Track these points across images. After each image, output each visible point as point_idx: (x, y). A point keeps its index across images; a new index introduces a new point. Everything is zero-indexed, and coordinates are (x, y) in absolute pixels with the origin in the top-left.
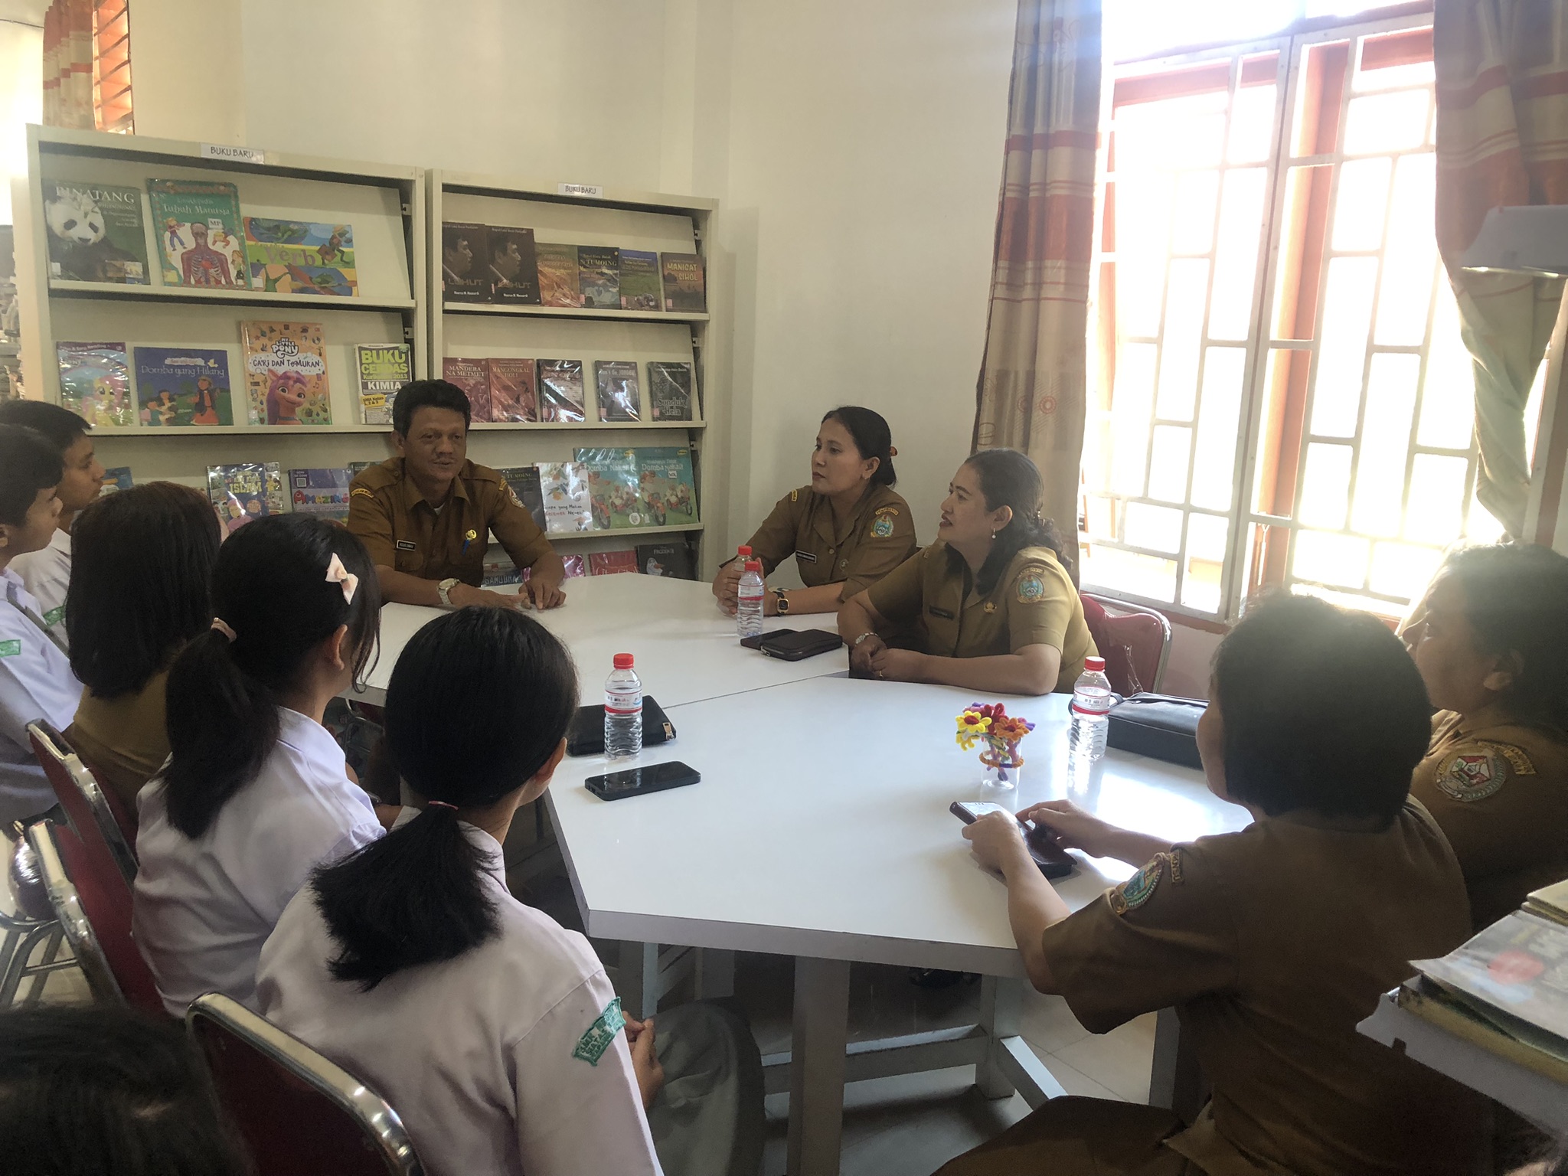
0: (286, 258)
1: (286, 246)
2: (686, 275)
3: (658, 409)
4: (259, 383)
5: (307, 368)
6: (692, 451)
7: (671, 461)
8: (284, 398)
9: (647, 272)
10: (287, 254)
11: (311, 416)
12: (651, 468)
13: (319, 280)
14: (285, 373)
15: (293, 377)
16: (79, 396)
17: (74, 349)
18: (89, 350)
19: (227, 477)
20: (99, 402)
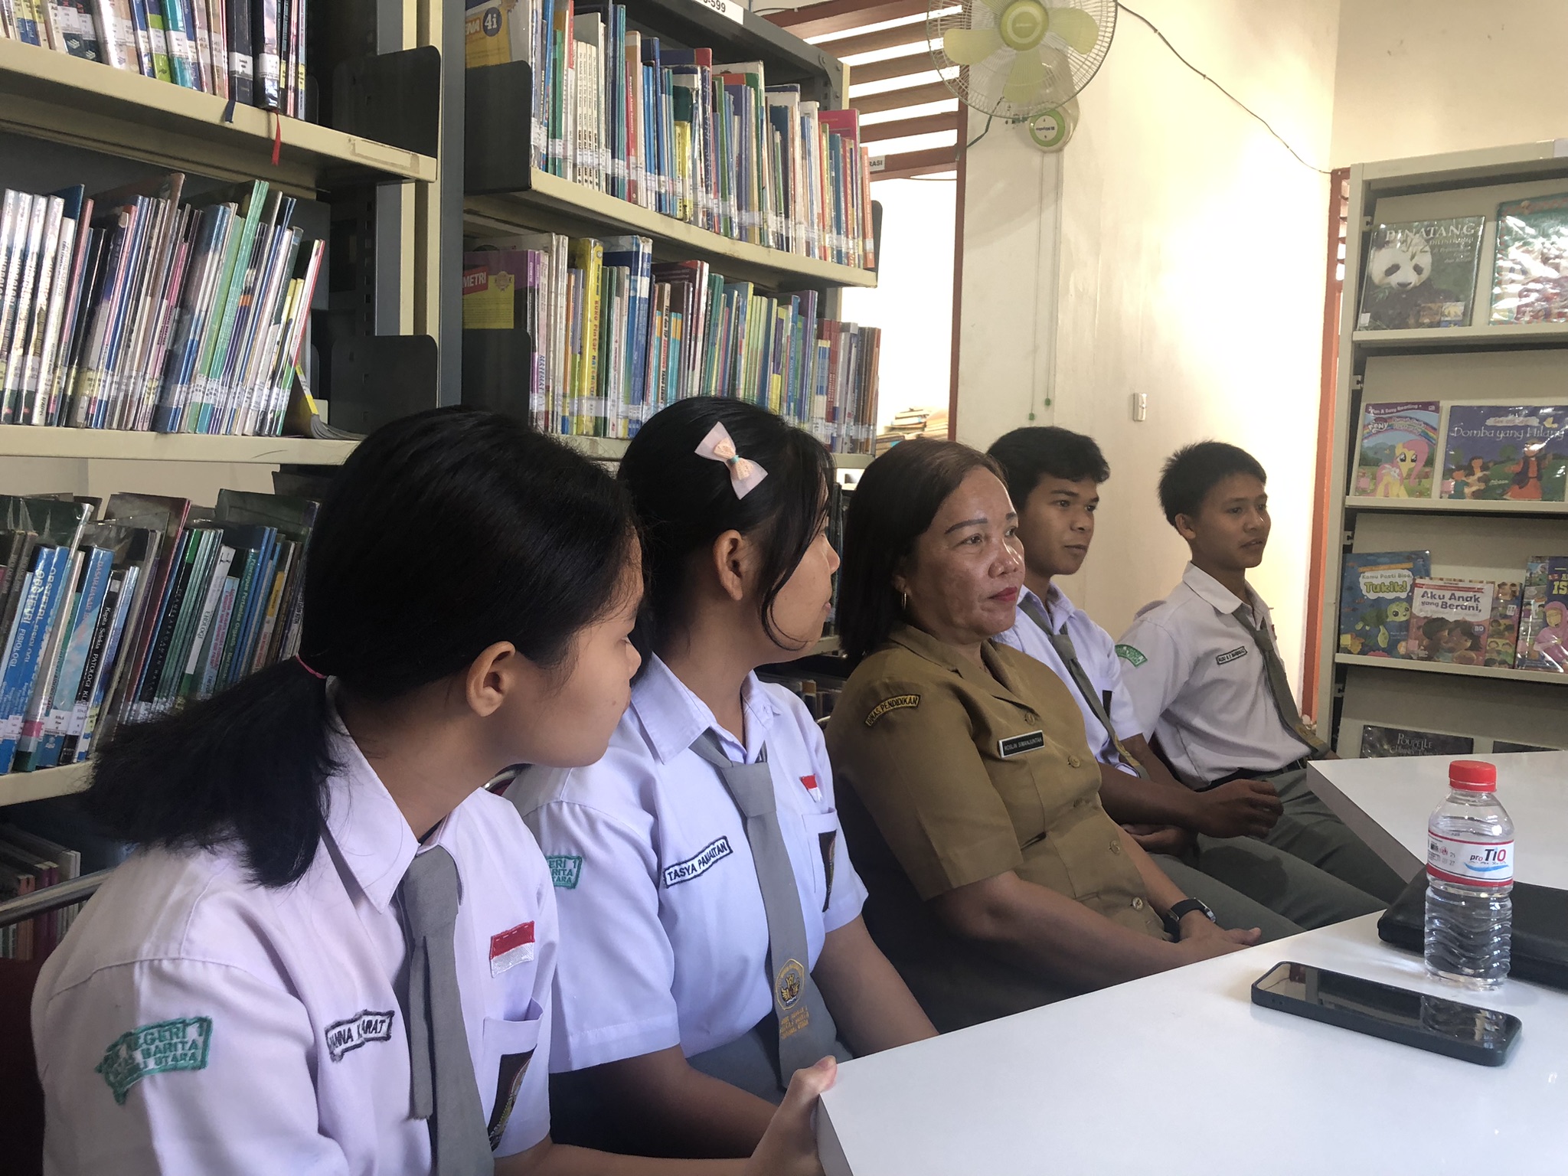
16: (1376, 463)
17: (1383, 411)
18: (1398, 411)
19: (1552, 571)
20: (1398, 471)
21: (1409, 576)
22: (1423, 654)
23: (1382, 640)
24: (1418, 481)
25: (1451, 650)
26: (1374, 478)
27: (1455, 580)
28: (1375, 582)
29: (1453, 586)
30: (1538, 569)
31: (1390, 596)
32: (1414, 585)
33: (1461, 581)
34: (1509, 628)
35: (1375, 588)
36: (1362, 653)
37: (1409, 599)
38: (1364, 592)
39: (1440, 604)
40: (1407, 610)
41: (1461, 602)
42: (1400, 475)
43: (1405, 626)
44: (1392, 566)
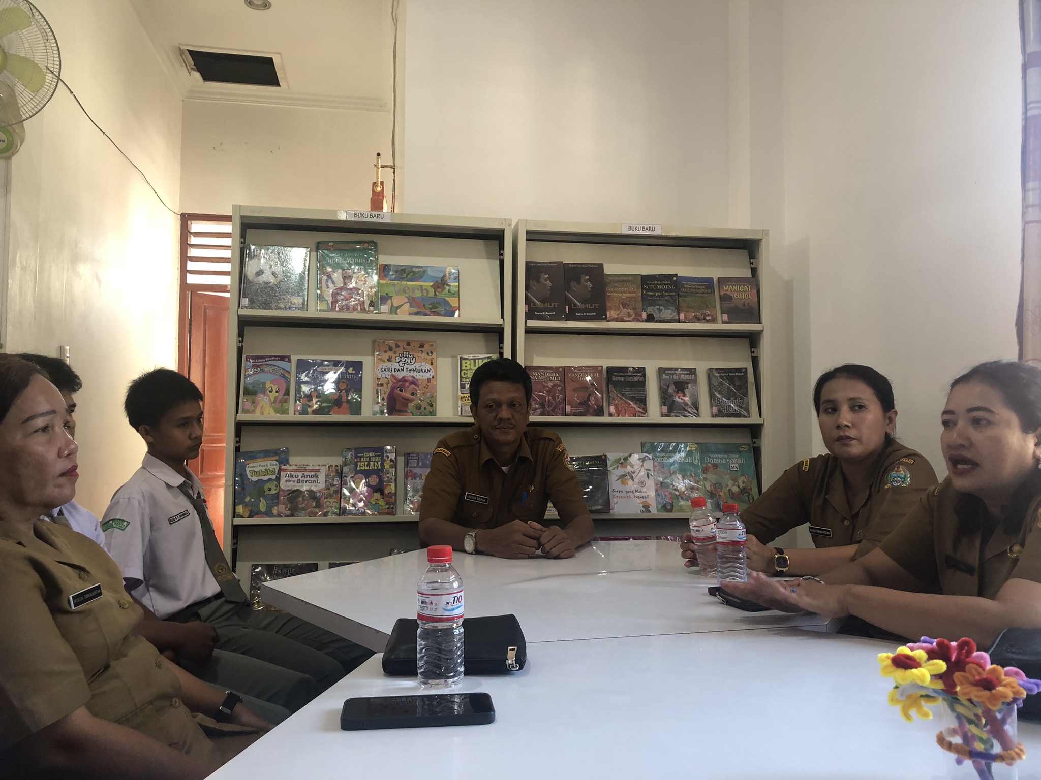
0: (407, 291)
1: (409, 283)
2: (741, 295)
3: (717, 408)
4: (383, 384)
5: (422, 374)
6: (754, 447)
7: (733, 456)
8: (400, 396)
9: (704, 293)
10: (409, 289)
11: (420, 409)
12: (715, 461)
13: (431, 306)
14: (403, 377)
15: (409, 380)
16: (254, 393)
17: (256, 361)
18: (266, 361)
19: (356, 457)
20: (268, 398)
21: (276, 465)
22: (288, 513)
23: (262, 506)
24: (281, 404)
25: (303, 509)
26: (253, 402)
27: (304, 465)
28: (256, 469)
29: (303, 469)
30: (349, 455)
31: (266, 478)
32: (280, 470)
33: (307, 465)
34: (336, 492)
35: (257, 473)
36: (250, 516)
37: (278, 479)
38: (249, 477)
39: (296, 481)
40: (277, 486)
41: (308, 479)
42: (270, 400)
43: (277, 496)
44: (266, 459)
